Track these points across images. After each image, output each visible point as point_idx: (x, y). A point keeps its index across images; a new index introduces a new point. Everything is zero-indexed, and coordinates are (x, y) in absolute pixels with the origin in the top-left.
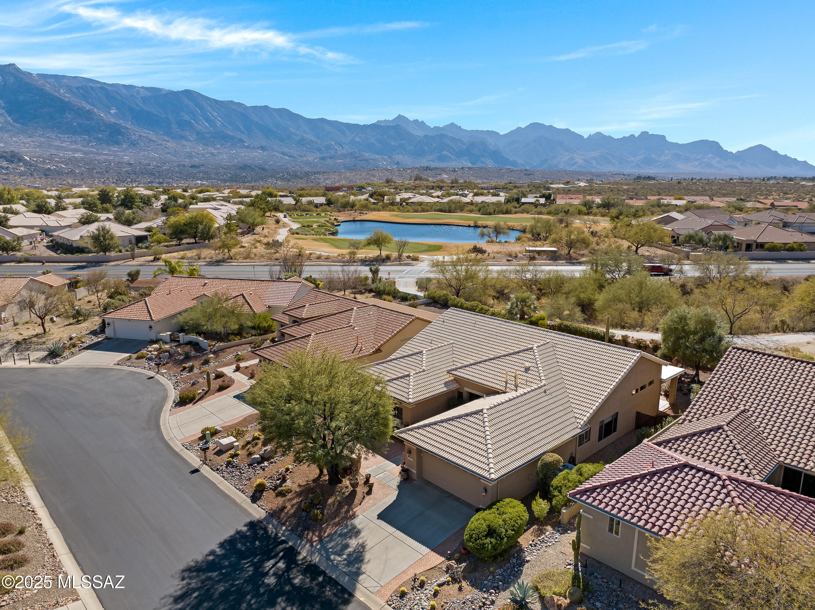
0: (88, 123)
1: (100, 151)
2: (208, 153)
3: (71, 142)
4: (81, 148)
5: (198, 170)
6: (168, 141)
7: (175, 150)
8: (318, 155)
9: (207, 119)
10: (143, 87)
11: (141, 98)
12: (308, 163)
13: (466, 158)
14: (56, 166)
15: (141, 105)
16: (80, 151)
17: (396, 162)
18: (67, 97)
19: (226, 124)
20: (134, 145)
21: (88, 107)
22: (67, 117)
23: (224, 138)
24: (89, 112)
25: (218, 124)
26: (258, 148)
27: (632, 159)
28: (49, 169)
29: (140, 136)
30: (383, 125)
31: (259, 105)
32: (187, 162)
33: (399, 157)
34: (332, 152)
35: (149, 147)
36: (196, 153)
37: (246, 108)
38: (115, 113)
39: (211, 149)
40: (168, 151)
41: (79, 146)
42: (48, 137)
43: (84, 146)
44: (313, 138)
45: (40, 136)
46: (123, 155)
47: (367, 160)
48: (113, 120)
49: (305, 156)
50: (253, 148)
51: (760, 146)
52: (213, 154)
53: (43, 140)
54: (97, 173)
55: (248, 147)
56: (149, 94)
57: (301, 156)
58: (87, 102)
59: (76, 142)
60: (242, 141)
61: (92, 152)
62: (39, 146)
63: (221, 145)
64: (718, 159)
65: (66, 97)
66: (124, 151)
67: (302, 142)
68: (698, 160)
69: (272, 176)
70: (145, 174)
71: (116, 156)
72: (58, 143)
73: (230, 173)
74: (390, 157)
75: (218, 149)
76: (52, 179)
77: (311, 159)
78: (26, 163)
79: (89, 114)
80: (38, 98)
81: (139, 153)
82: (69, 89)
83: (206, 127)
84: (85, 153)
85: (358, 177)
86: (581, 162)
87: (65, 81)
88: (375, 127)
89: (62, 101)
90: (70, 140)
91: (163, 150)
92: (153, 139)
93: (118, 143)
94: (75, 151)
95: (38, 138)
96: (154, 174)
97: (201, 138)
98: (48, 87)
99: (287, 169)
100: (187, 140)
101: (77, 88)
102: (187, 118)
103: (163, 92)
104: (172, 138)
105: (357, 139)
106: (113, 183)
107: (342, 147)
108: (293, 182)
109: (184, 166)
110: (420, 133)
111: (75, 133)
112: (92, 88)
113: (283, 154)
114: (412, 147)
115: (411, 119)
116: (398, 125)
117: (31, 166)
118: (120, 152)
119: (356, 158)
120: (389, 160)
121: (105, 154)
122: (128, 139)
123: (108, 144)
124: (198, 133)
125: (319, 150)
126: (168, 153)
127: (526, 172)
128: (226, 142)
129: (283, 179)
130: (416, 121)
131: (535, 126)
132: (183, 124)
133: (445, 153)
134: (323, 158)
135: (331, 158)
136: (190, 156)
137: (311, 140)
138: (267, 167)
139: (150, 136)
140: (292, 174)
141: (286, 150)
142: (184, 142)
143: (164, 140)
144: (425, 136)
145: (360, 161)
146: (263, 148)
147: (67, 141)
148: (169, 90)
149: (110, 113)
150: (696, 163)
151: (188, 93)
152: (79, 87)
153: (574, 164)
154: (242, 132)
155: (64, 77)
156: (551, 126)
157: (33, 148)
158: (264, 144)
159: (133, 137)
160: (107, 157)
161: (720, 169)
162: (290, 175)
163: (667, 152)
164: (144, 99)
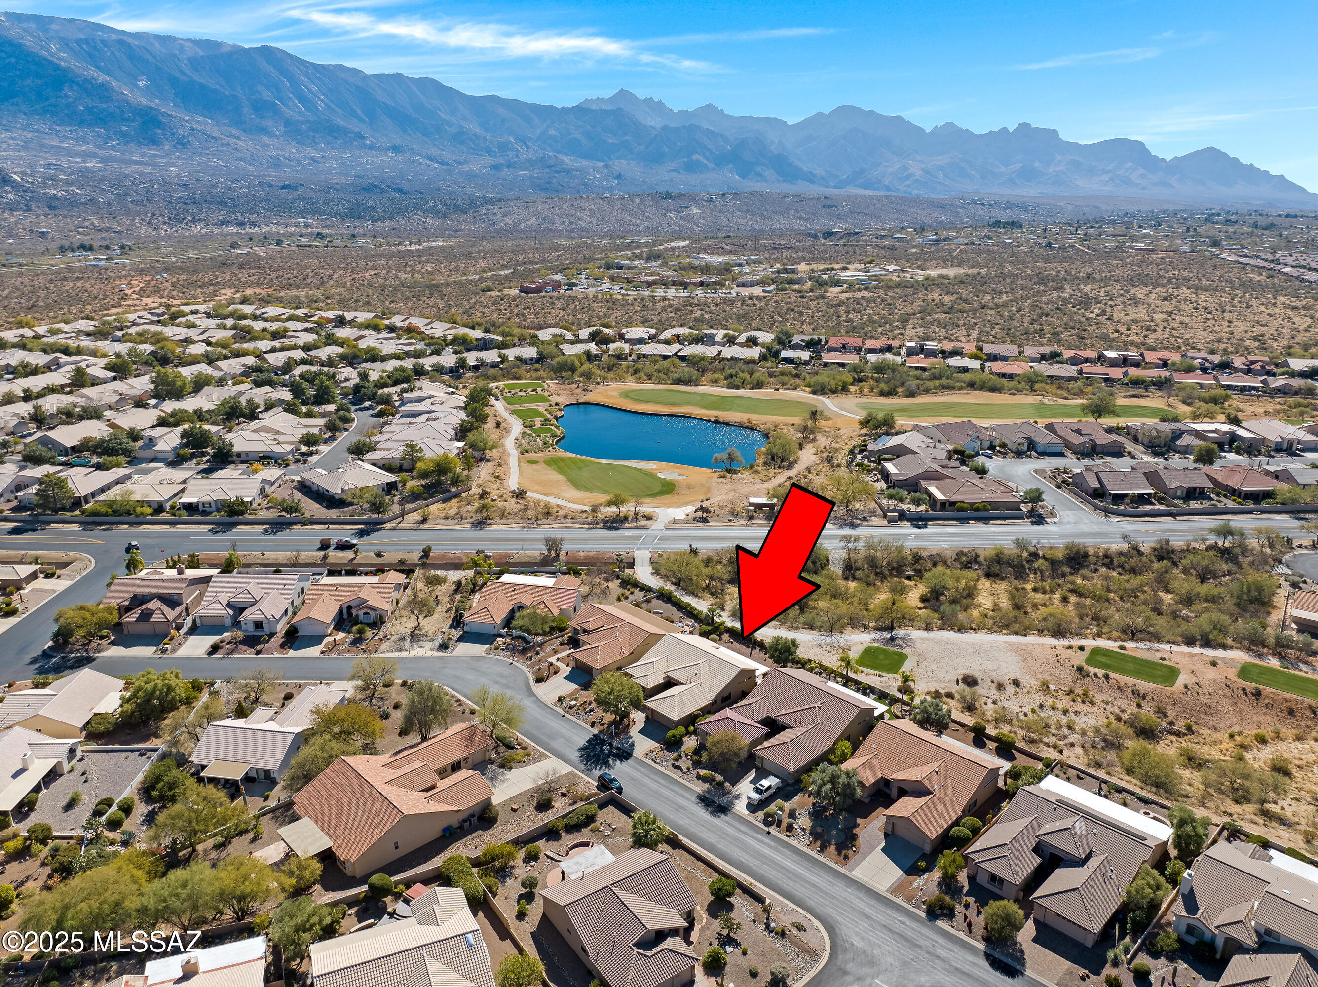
0: (104, 106)
1: (128, 156)
2: (305, 158)
3: (77, 139)
4: (96, 150)
5: (295, 195)
6: (238, 138)
7: (252, 155)
8: (489, 160)
9: (302, 99)
10: (189, 40)
11: (189, 59)
12: (471, 177)
13: (731, 166)
14: (66, 191)
15: (188, 72)
16: (94, 156)
17: (616, 173)
18: (64, 59)
19: (332, 105)
20: (183, 144)
21: (102, 78)
22: (66, 95)
23: (332, 131)
24: (103, 86)
25: (321, 106)
26: (388, 149)
27: (1003, 169)
28: (55, 197)
29: (192, 129)
30: (594, 107)
31: (387, 71)
32: (273, 176)
33: (620, 165)
34: (511, 154)
35: (208, 148)
36: (285, 158)
37: (366, 77)
38: (146, 87)
39: (311, 152)
40: (240, 155)
41: (91, 147)
42: (37, 131)
43: (100, 148)
44: (478, 130)
45: (24, 128)
46: (168, 164)
47: (568, 171)
48: (144, 101)
49: (466, 162)
50: (380, 149)
51: (1212, 149)
52: (313, 160)
53: (29, 135)
54: (133, 202)
55: (371, 147)
56: (201, 53)
57: (460, 164)
58: (98, 67)
59: (84, 140)
60: (361, 136)
61: (114, 159)
62: (25, 148)
63: (328, 143)
64: (1142, 171)
65: (61, 59)
66: (167, 155)
67: (460, 138)
68: (1108, 172)
69: (417, 207)
70: (211, 203)
71: (155, 166)
72: (55, 142)
73: (349, 201)
74: (607, 166)
75: (322, 150)
76: (65, 216)
77: (475, 168)
78: (16, 186)
79: (102, 91)
80: (13, 60)
81: (192, 159)
82: (65, 43)
83: (300, 111)
84: (103, 160)
85: (556, 211)
86: (918, 173)
87: (54, 27)
88: (580, 110)
89: (57, 67)
90: (74, 135)
91: (232, 153)
92: (214, 134)
93: (154, 141)
94: (86, 156)
95: (20, 132)
96: (225, 205)
97: (293, 131)
98: (28, 42)
99: (438, 189)
100: (271, 135)
101: (79, 42)
102: (267, 95)
103: (224, 50)
104: (245, 131)
105: (552, 132)
106: (165, 223)
107: (527, 147)
108: (452, 220)
109: (270, 185)
110: (654, 122)
111: (82, 123)
112: (103, 42)
113: (430, 158)
114: (642, 147)
115: (641, 97)
116: (619, 109)
117: (25, 191)
118: (162, 157)
119: (550, 167)
120: (605, 170)
121: (137, 163)
122: (173, 134)
123: (139, 143)
124: (287, 123)
125: (489, 151)
126: (241, 159)
127: (826, 202)
128: (335, 138)
129: (435, 213)
130: (649, 101)
131: (846, 111)
132: (261, 107)
133: (696, 157)
134: (496, 167)
135: (508, 166)
136: (277, 164)
137: (475, 135)
138: (405, 186)
139: (208, 128)
140: (448, 202)
141: (433, 151)
142: (265, 139)
143: (232, 136)
144: (665, 128)
145: (557, 172)
146: (396, 149)
147: (69, 138)
148: (235, 46)
149: (137, 87)
150: (1106, 177)
151: (266, 52)
152: (81, 40)
153: (908, 177)
154: (361, 120)
155: (52, 19)
156: (872, 112)
157: (15, 150)
158: (397, 141)
159: (181, 131)
160: (141, 168)
161: (1144, 188)
162: (445, 204)
163: (1059, 158)
164: (195, 63)
